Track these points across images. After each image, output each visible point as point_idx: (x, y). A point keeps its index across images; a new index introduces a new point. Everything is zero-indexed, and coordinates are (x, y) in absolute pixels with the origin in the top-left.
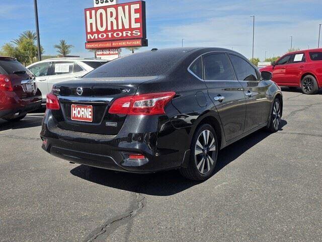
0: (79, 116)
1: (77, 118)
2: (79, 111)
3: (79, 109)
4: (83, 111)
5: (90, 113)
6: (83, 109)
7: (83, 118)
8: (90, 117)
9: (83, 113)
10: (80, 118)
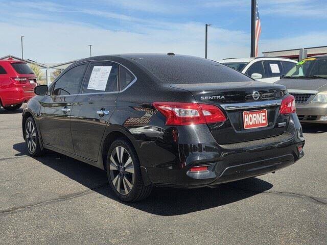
0: (251, 123)
1: (250, 126)
2: (251, 118)
3: (250, 115)
4: (255, 117)
5: (264, 118)
6: (254, 115)
7: (256, 125)
8: (264, 122)
9: (255, 119)
10: (253, 125)
